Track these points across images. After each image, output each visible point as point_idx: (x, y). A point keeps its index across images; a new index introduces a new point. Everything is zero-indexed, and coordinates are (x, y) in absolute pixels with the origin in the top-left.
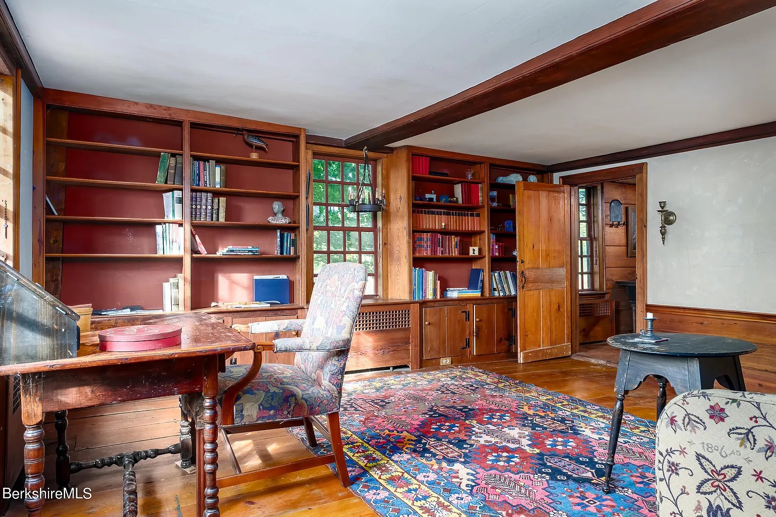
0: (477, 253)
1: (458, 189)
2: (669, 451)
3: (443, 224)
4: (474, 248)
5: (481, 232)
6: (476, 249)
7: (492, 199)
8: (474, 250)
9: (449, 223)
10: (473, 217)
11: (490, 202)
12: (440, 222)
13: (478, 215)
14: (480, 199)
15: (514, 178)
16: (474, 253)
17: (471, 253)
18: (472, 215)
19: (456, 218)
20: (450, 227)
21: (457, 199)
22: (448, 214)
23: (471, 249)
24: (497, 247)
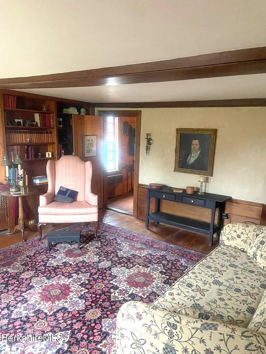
0: (50, 156)
1: (37, 117)
2: (121, 328)
3: (28, 140)
4: (49, 153)
5: (53, 143)
6: (50, 153)
7: (60, 123)
8: (49, 154)
9: (32, 139)
10: (48, 134)
11: (58, 125)
12: (26, 138)
13: (51, 133)
14: (52, 123)
15: (72, 111)
16: (49, 156)
17: (47, 156)
18: (47, 133)
19: (37, 136)
20: (33, 141)
21: (37, 123)
22: (31, 133)
23: (47, 153)
24: (63, 152)
